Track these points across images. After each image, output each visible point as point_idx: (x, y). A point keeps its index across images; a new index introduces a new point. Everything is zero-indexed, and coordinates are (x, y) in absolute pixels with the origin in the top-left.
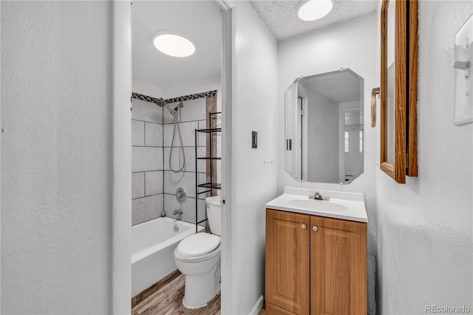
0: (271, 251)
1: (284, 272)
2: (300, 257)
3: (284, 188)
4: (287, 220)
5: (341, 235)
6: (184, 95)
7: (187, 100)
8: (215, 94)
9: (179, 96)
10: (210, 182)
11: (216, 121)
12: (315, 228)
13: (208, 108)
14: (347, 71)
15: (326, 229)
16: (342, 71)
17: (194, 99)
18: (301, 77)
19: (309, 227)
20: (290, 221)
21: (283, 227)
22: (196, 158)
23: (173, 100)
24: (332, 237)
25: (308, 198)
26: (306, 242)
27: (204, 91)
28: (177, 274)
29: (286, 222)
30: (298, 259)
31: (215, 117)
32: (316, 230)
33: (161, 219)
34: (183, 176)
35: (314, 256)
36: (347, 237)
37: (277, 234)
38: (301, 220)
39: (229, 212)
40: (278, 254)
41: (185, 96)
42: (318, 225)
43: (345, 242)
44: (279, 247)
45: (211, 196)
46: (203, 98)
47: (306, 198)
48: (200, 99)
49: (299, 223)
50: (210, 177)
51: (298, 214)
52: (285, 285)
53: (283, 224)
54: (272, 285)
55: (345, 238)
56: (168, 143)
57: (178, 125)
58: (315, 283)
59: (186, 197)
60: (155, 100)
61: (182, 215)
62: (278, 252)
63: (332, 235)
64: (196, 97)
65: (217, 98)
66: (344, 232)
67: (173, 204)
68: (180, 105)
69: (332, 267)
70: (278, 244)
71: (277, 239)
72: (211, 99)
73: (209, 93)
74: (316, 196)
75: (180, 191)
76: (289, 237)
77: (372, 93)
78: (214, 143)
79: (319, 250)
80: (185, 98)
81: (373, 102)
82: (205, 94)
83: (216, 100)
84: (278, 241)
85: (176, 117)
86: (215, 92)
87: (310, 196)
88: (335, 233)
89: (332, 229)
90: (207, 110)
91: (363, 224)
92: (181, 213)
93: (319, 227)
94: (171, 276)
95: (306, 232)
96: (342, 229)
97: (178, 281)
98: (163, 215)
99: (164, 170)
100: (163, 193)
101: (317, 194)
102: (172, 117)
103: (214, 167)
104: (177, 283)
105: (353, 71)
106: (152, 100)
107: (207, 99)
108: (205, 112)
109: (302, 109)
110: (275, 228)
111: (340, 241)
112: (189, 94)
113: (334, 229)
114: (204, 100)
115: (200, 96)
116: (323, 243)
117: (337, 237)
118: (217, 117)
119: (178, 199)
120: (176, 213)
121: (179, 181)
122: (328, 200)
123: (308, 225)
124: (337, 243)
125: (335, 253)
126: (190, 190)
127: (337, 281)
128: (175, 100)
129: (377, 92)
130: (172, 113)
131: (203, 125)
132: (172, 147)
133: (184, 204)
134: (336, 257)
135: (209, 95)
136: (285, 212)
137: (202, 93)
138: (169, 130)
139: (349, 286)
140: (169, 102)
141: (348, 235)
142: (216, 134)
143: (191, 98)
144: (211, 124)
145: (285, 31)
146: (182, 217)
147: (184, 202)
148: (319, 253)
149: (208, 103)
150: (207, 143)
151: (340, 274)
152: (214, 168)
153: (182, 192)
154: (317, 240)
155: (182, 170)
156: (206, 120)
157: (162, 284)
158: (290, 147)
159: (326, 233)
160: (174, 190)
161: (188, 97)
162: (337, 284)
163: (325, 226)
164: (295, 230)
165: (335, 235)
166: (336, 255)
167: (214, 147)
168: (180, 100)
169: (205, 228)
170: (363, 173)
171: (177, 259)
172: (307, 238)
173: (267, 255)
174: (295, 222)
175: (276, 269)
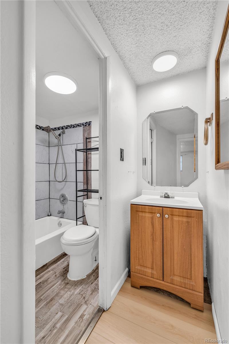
0: (135, 234)
1: (144, 249)
2: (156, 237)
3: (142, 191)
4: (147, 211)
5: (185, 219)
6: (65, 125)
7: (68, 128)
8: (90, 124)
9: (61, 126)
10: (86, 188)
11: (91, 144)
12: (167, 216)
13: (84, 135)
14: (186, 108)
15: (175, 216)
16: (183, 108)
17: (73, 127)
18: (153, 112)
19: (162, 216)
20: (149, 212)
21: (143, 217)
22: (76, 171)
23: (57, 128)
24: (178, 222)
25: (160, 197)
26: (160, 226)
27: (82, 122)
28: (62, 256)
29: (145, 213)
30: (154, 239)
31: (90, 140)
32: (167, 217)
33: (48, 217)
34: (65, 185)
35: (166, 236)
36: (189, 221)
37: (139, 222)
38: (156, 211)
39: (105, 205)
40: (140, 236)
41: (67, 126)
42: (169, 213)
43: (188, 224)
44: (140, 231)
45: (87, 199)
46: (81, 127)
47: (159, 197)
48: (78, 128)
49: (155, 213)
50: (86, 185)
51: (154, 207)
52: (145, 258)
53: (143, 214)
54: (136, 259)
55: (188, 221)
56: (53, 160)
57: (61, 147)
58: (167, 255)
59: (67, 200)
60: (43, 128)
61: (64, 214)
62: (140, 235)
63: (178, 220)
64: (75, 126)
65: (91, 127)
66: (187, 218)
67: (57, 206)
68: (63, 132)
69: (178, 243)
70: (140, 229)
71: (139, 226)
72: (87, 127)
73: (85, 124)
74: (165, 195)
75: (63, 196)
76: (148, 224)
77: (205, 121)
78: (89, 160)
79: (169, 231)
80: (67, 127)
81: (206, 128)
82: (82, 124)
83: (91, 128)
84: (140, 227)
85: (59, 141)
86: (90, 123)
87: (161, 195)
88: (181, 219)
89: (179, 216)
90: (84, 136)
91: (200, 211)
92: (64, 213)
93: (169, 215)
94: (57, 258)
95: (160, 219)
96: (186, 215)
97: (63, 262)
98: (49, 215)
99: (49, 181)
100: (49, 198)
101: (166, 194)
102: (56, 141)
103: (89, 177)
104: (62, 263)
105: (190, 109)
106: (40, 128)
107: (83, 127)
108: (82, 137)
109: (152, 137)
110: (138, 218)
111: (184, 224)
112: (69, 124)
113: (180, 216)
114: (81, 128)
115: (78, 125)
116: (172, 227)
117: (182, 221)
118: (92, 141)
119: (61, 202)
120: (60, 212)
121: (62, 189)
122: (174, 198)
123: (162, 214)
124: (182, 225)
125: (181, 233)
126: (71, 195)
127: (182, 252)
128: (59, 129)
129: (208, 120)
130: (57, 137)
131: (81, 146)
132: (56, 164)
133: (66, 206)
134: (181, 235)
135: (85, 125)
136: (145, 206)
137: (80, 124)
138: (54, 151)
139: (191, 255)
140: (54, 130)
141: (189, 220)
142: (91, 154)
143: (71, 127)
144: (87, 146)
145: (142, 79)
146: (64, 215)
147: (66, 204)
148: (169, 234)
149: (84, 131)
150: (84, 160)
151: (185, 247)
152: (89, 179)
153: (64, 197)
154: (168, 224)
155: (65, 180)
156: (83, 143)
157: (50, 264)
158: (145, 163)
159: (174, 219)
160: (58, 196)
161: (69, 126)
162: (182, 254)
163: (173, 214)
164: (152, 218)
165: (181, 220)
166: (182, 234)
167: (89, 163)
168: (62, 128)
169: (82, 223)
170: (197, 179)
171: (63, 244)
172: (161, 224)
173: (131, 238)
174: (152, 213)
175: (138, 247)
